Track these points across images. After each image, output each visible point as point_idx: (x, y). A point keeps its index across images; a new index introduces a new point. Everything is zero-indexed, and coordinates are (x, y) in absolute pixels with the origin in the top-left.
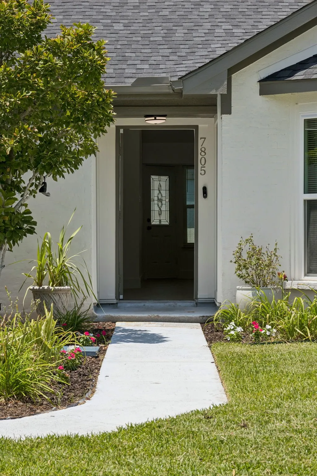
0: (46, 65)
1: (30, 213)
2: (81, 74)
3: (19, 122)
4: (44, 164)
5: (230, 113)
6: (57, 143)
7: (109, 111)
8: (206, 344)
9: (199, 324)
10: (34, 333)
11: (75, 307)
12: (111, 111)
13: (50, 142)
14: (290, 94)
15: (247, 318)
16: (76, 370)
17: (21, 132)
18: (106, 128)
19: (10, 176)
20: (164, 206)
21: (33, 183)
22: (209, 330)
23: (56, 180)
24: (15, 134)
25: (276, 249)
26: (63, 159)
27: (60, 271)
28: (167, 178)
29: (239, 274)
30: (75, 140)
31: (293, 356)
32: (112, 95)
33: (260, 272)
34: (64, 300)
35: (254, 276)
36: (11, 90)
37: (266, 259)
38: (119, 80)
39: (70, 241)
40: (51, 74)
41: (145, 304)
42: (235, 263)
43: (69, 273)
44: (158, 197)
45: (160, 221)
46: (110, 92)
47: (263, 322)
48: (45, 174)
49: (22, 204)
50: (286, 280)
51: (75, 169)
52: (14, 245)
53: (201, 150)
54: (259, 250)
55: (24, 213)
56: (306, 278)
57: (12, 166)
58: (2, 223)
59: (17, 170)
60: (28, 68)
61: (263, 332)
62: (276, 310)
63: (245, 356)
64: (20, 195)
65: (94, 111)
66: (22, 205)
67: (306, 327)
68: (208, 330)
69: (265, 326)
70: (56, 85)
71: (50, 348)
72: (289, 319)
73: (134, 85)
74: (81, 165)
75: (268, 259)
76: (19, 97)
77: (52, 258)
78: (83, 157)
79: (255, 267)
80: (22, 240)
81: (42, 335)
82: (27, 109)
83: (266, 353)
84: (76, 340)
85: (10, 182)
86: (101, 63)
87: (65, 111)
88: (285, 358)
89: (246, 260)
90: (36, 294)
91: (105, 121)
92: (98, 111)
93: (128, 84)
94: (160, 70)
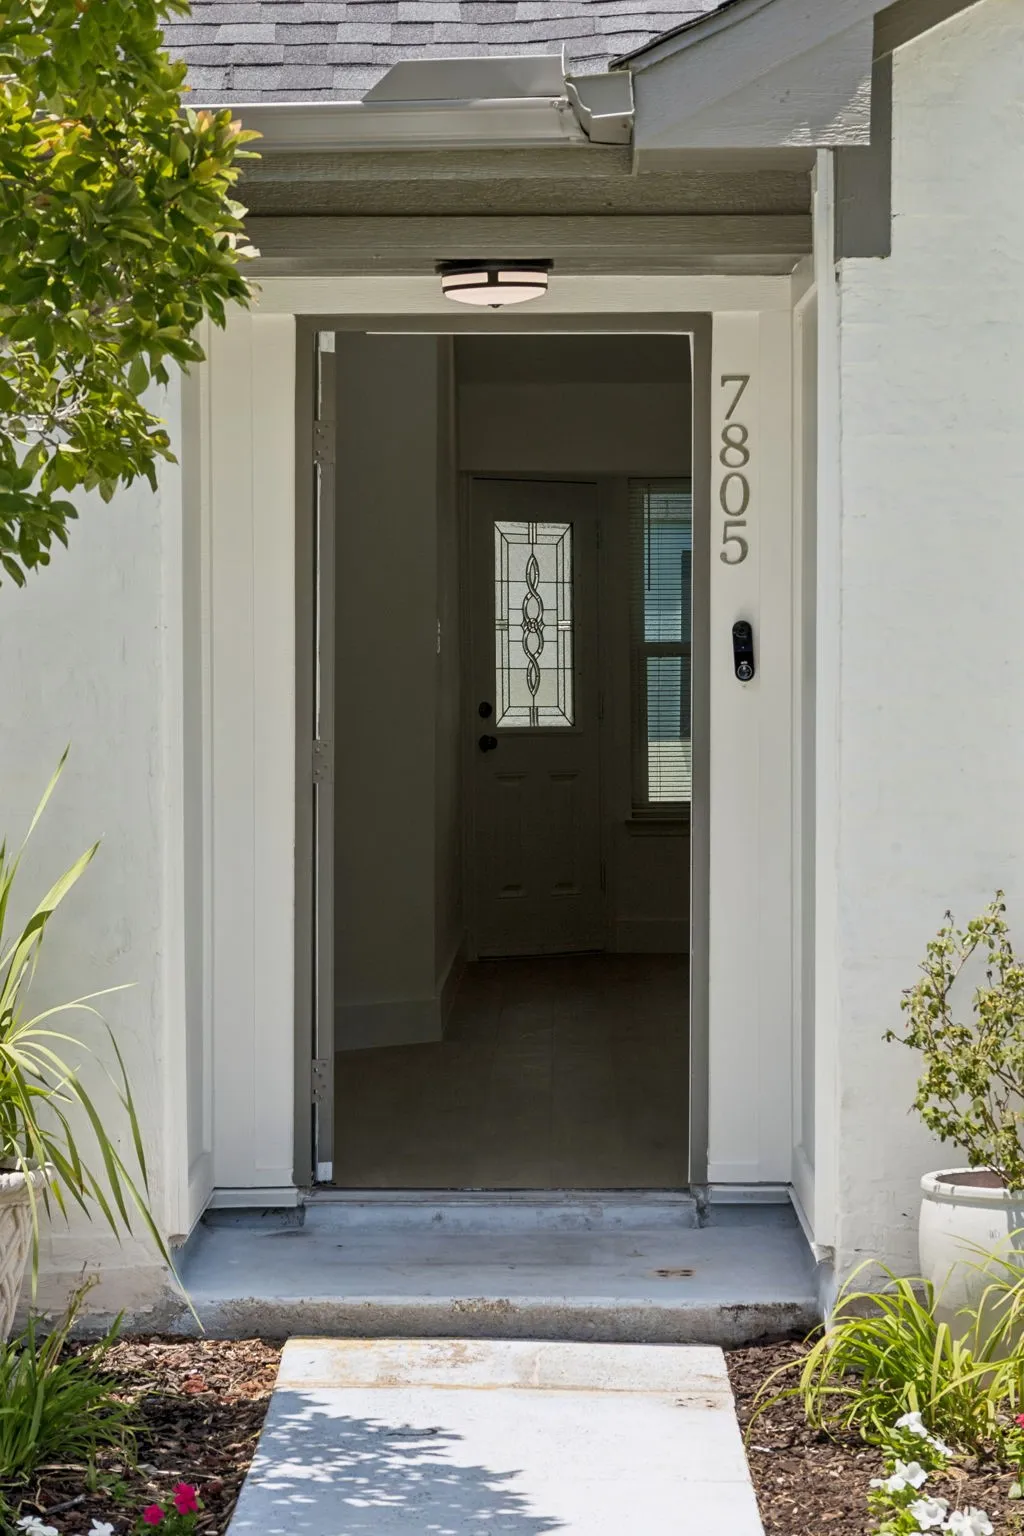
5: (881, 248)
7: (218, 238)
12: (233, 239)
18: (203, 331)
20: (549, 650)
28: (561, 532)
29: (936, 1110)
32: (233, 146)
38: (301, 77)
39: (37, 932)
42: (912, 1045)
43: (28, 1094)
44: (524, 610)
45: (534, 712)
46: (220, 128)
51: (30, 563)
53: (724, 436)
65: (125, 234)
73: (376, 100)
74: (64, 540)
89: (974, 1035)
91: (195, 295)
92: (147, 236)
93: (349, 99)
94: (518, 27)
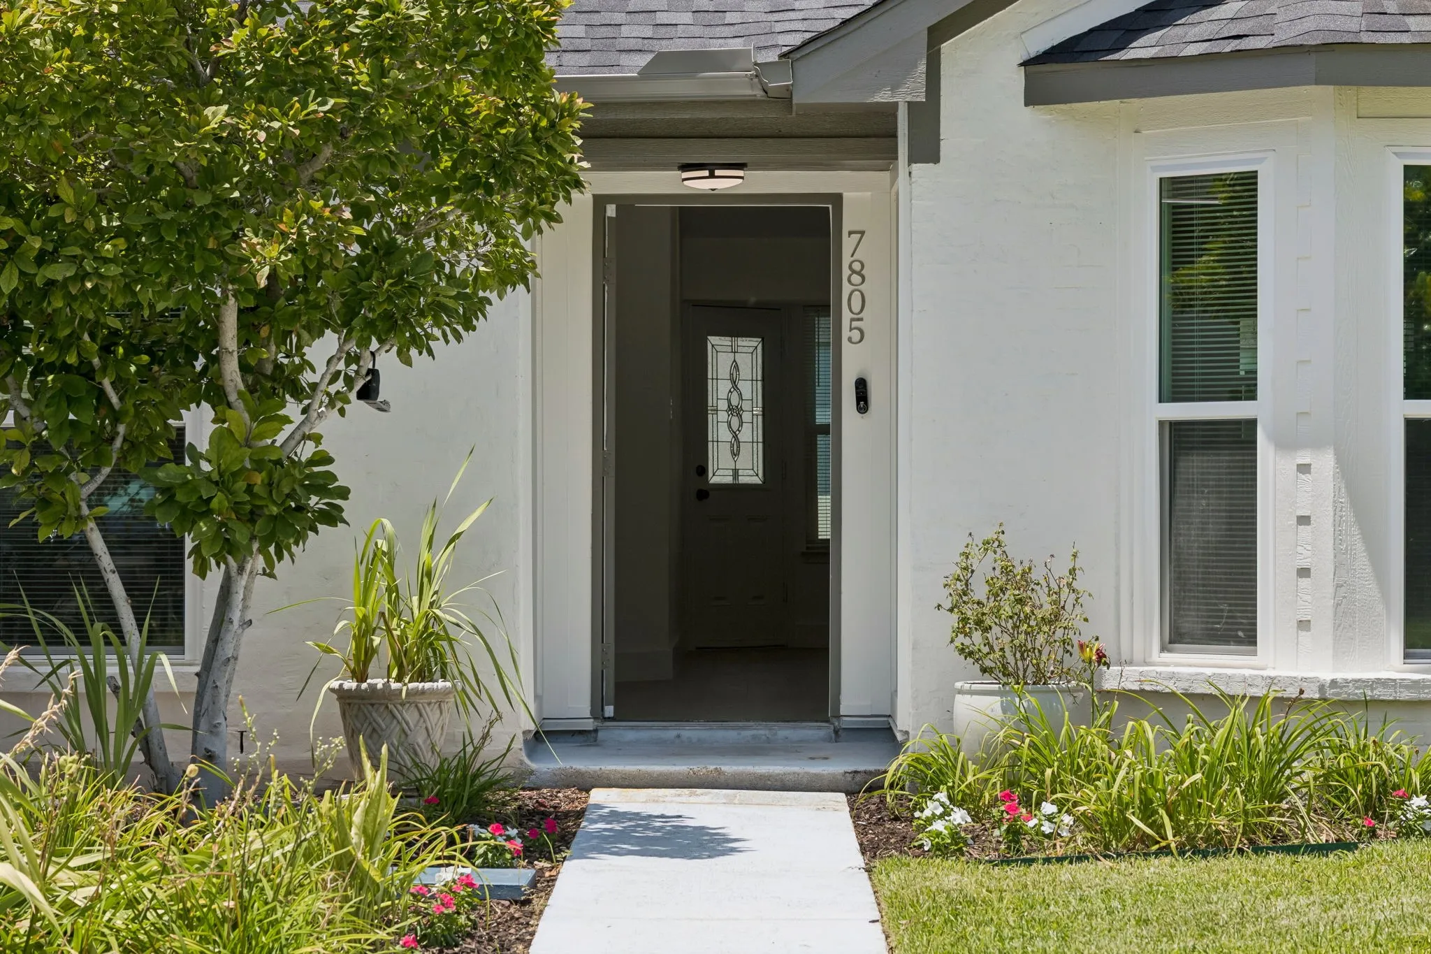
0: (376, 21)
1: (330, 461)
2: (484, 47)
3: (295, 191)
4: (371, 315)
5: (935, 158)
6: (411, 252)
7: (568, 157)
8: (860, 861)
9: (842, 797)
10: (330, 835)
11: (465, 746)
12: (576, 157)
13: (390, 249)
14: (1118, 101)
15: (987, 780)
16: (457, 946)
17: (301, 220)
18: (560, 207)
19: (269, 351)
20: (746, 429)
21: (339, 373)
22: (871, 817)
23: (408, 362)
24: (282, 227)
25: (1074, 569)
26: (430, 300)
27: (423, 633)
28: (756, 344)
29: (962, 644)
30: (467, 241)
31: (1115, 904)
32: (578, 110)
33: (1026, 640)
34: (434, 721)
35: (1008, 654)
36: (273, 94)
37: (1045, 600)
38: (601, 58)
39: (452, 545)
40: (392, 49)
41: (679, 732)
42: (951, 610)
43: (450, 641)
44: (729, 400)
45: (736, 473)
46: (572, 101)
47: (1035, 793)
48: (374, 345)
49: (304, 434)
50: (1105, 664)
51: (467, 329)
52: (280, 558)
53: (850, 267)
54: (1024, 573)
55: (312, 462)
56: (1167, 656)
57: (275, 319)
58: (245, 492)
59: (291, 332)
60: (324, 27)
61: (1031, 823)
62: (1071, 756)
63: (973, 902)
64: (301, 407)
65: (524, 157)
66: (306, 437)
67: (1162, 811)
68: (867, 816)
69: (1038, 805)
70: (408, 80)
71: (378, 879)
72: (1109, 786)
73: (646, 74)
74: (485, 317)
75: (1049, 599)
76: (294, 118)
77: (397, 596)
78: (491, 292)
79: (1010, 625)
80: (304, 544)
81: (354, 841)
82: (320, 152)
83: (1035, 895)
84: (457, 854)
85: (269, 369)
86: (545, 15)
87: (436, 155)
88: (1092, 910)
89: (985, 601)
90: (349, 704)
91: (556, 187)
92: (534, 158)
93: (630, 72)
94: (727, 27)
